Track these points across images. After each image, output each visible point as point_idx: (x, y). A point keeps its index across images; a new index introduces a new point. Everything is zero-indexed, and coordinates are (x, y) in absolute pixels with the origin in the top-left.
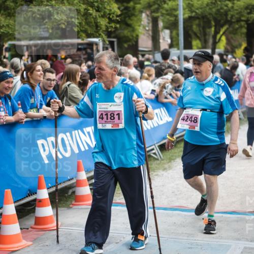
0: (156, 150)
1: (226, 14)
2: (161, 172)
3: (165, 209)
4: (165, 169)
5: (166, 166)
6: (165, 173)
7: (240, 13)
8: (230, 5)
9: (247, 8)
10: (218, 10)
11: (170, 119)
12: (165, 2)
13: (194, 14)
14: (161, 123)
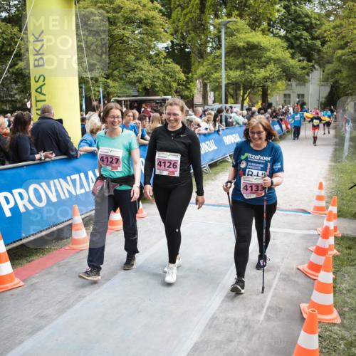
0: (207, 168)
1: (251, 82)
2: (210, 182)
3: (214, 205)
4: (212, 180)
5: (213, 178)
6: (212, 182)
7: (259, 82)
8: (254, 76)
9: (264, 78)
10: (246, 80)
11: (216, 148)
12: (212, 73)
13: (230, 82)
14: (210, 150)
